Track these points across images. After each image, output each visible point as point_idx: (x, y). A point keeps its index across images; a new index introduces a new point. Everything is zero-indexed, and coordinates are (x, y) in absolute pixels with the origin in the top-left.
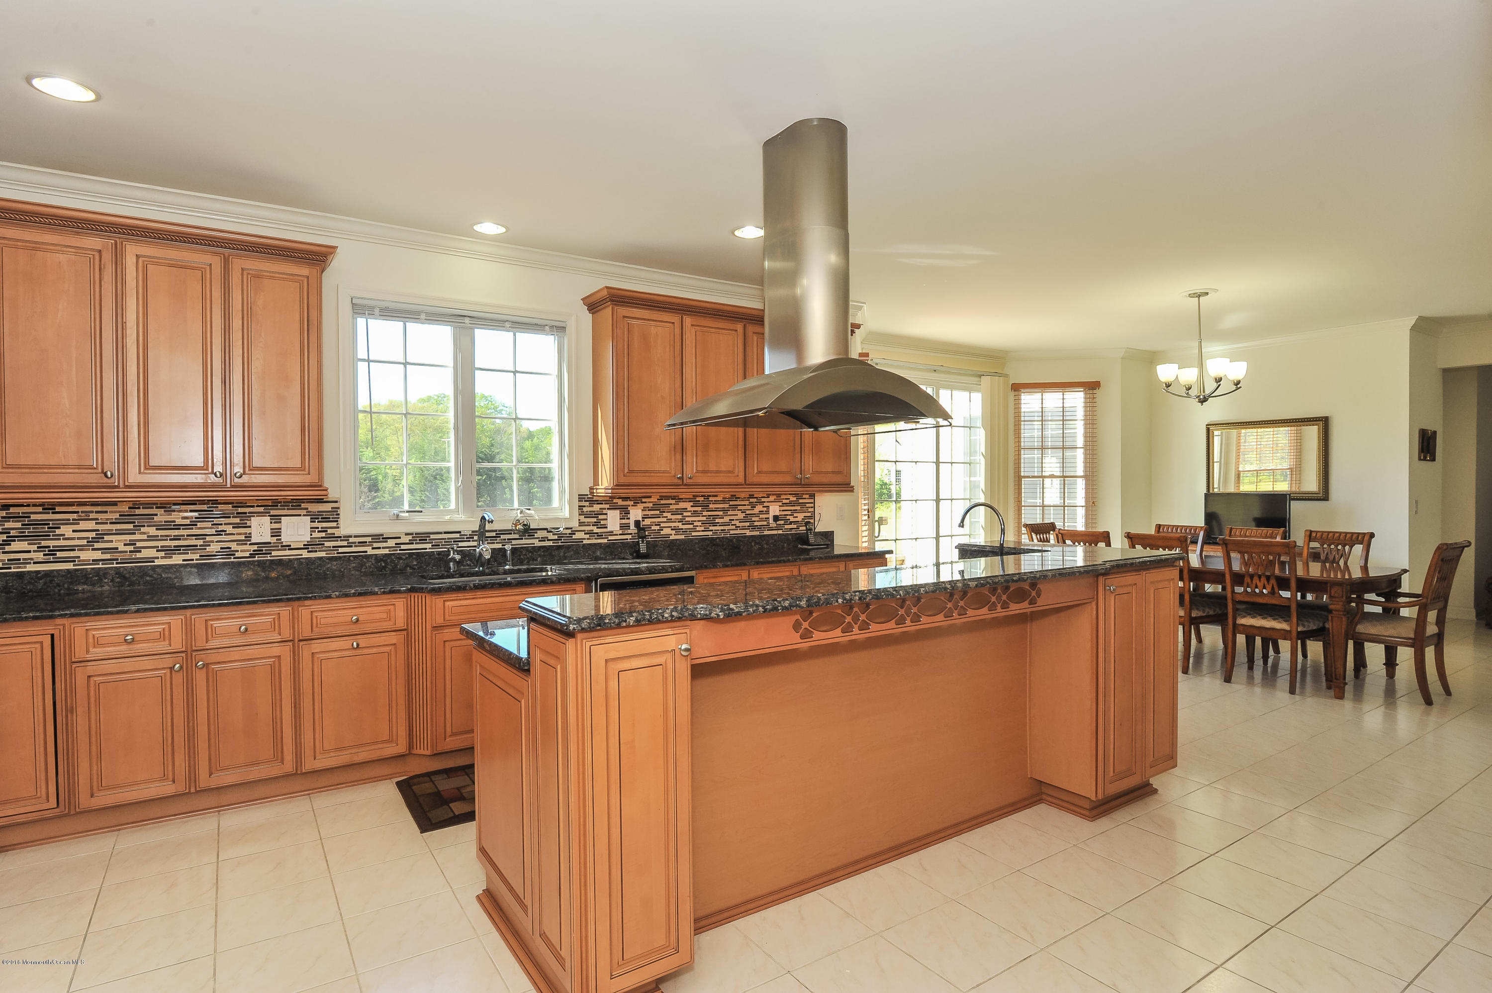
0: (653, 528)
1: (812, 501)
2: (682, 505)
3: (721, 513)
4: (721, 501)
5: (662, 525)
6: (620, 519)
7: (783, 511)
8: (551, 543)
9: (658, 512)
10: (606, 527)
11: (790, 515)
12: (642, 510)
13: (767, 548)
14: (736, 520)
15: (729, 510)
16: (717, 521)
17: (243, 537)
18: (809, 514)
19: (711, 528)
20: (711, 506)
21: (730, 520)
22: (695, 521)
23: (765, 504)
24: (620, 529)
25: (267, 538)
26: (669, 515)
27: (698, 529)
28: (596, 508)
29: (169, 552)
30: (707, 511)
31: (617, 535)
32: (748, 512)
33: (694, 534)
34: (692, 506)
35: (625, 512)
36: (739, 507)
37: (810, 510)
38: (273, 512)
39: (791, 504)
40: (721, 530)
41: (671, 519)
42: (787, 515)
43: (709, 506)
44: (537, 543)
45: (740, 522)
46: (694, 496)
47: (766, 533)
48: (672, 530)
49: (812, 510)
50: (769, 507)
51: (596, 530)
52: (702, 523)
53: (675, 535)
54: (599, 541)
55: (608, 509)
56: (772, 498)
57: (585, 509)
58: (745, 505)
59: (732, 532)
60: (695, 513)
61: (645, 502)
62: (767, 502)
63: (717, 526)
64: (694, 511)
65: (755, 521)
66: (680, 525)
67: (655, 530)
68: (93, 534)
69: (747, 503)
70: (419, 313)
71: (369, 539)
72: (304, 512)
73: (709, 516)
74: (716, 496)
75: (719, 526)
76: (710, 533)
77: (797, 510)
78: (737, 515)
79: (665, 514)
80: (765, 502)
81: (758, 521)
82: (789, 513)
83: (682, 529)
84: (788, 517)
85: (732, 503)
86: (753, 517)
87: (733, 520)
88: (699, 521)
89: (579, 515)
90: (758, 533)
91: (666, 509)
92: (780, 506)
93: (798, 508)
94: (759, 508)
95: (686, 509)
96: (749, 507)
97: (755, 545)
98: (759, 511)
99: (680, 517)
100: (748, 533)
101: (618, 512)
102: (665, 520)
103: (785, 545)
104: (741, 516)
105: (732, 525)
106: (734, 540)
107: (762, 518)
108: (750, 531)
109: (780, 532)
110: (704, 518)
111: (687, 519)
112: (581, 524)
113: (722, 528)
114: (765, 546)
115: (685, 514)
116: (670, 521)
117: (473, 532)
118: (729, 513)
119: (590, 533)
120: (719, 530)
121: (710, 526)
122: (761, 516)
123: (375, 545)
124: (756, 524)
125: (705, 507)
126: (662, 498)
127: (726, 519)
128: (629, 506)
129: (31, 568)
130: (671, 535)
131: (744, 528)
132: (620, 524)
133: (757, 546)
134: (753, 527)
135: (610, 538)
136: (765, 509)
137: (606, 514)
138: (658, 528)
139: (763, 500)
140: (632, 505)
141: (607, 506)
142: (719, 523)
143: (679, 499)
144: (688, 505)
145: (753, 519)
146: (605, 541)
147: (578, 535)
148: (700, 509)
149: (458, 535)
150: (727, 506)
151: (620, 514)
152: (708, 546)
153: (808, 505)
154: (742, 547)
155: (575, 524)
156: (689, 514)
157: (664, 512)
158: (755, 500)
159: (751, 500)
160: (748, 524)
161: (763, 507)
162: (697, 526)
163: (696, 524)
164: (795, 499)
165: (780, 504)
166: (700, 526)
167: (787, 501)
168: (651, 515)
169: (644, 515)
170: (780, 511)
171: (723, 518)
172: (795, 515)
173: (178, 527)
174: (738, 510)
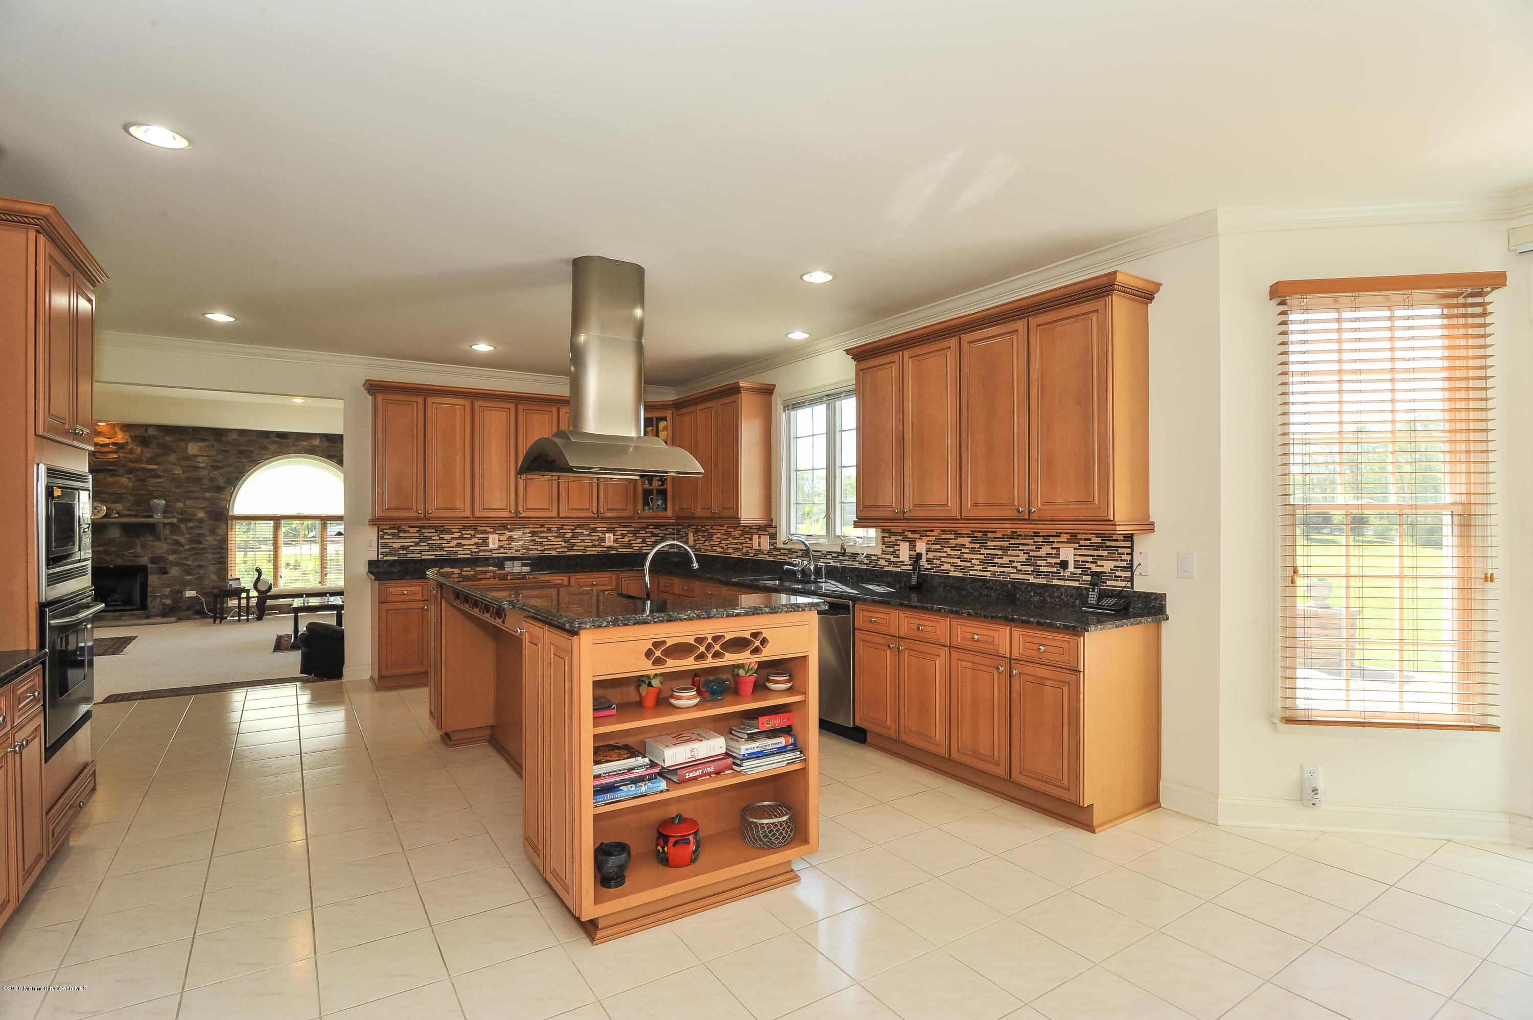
0: (935, 562)
1: (1129, 544)
2: (961, 541)
3: (1000, 552)
4: (1000, 538)
5: (943, 560)
6: (910, 550)
7: (1080, 555)
8: (865, 567)
9: (939, 547)
10: (899, 557)
11: (1091, 562)
12: (926, 544)
13: (1050, 602)
14: (1017, 562)
15: (1009, 550)
16: (996, 560)
17: (750, 545)
18: (1124, 564)
19: (989, 568)
20: (989, 543)
21: (1010, 561)
22: (973, 559)
23: (1054, 545)
24: (910, 560)
25: (758, 548)
26: (948, 550)
27: (976, 567)
28: (893, 539)
29: (735, 550)
30: (985, 549)
31: (907, 565)
32: (1031, 554)
33: (971, 572)
34: (970, 542)
35: (913, 545)
36: (1021, 547)
37: (1124, 557)
38: (760, 533)
39: (1092, 546)
40: (1000, 572)
41: (951, 555)
42: (1087, 562)
43: (987, 543)
44: (858, 566)
45: (1021, 565)
46: (972, 531)
47: (1055, 582)
48: (951, 566)
49: (1129, 558)
50: (1059, 548)
51: (893, 559)
52: (980, 562)
53: (954, 571)
54: (895, 569)
55: (901, 540)
56: (1064, 538)
57: (886, 540)
58: (1028, 545)
59: (1012, 576)
60: (973, 551)
61: (929, 536)
62: (1058, 542)
63: (995, 566)
64: (972, 548)
65: (1041, 566)
66: (959, 563)
67: (937, 564)
68: (719, 540)
69: (1031, 542)
70: (804, 402)
71: (786, 552)
72: (767, 533)
73: (987, 554)
74: (995, 532)
75: (998, 567)
76: (988, 574)
77: (1102, 556)
78: (1018, 556)
79: (945, 549)
80: (1054, 542)
81: (1044, 566)
82: (1090, 559)
83: (961, 566)
84: (1088, 565)
85: (1012, 541)
86: (1039, 560)
87: (1014, 562)
88: (976, 559)
89: (883, 544)
90: (1044, 581)
91: (946, 544)
92: (1075, 549)
93: (1105, 553)
94: (1046, 550)
95: (965, 545)
96: (1034, 548)
97: (1035, 596)
98: (1047, 554)
99: (958, 553)
100: (1032, 579)
101: (908, 543)
102: (945, 554)
103: (1077, 602)
104: (1023, 557)
105: (1013, 567)
106: (1009, 585)
107: (1049, 563)
108: (1034, 578)
109: (1076, 584)
110: (982, 557)
111: (965, 556)
112: (884, 552)
113: (1001, 569)
114: (1048, 599)
115: (964, 550)
116: (949, 556)
117: (827, 552)
118: (1010, 553)
119: (889, 561)
120: (997, 572)
121: (989, 566)
122: (1049, 560)
123: (789, 556)
124: (1042, 569)
125: (983, 544)
126: (944, 532)
127: (1006, 560)
128: (916, 538)
129: (709, 553)
130: (950, 571)
131: (1027, 573)
132: (910, 555)
133: (1038, 597)
134: (1039, 574)
135: (903, 567)
136: (1054, 551)
137: (899, 545)
138: (939, 562)
139: (1051, 539)
140: (919, 538)
141: (901, 538)
142: (997, 563)
143: (958, 535)
144: (966, 541)
145: (1039, 563)
146: (899, 570)
147: (882, 562)
148: (977, 546)
149: (819, 554)
150: (1007, 544)
151: (910, 546)
152: (980, 588)
153: (1121, 550)
154: (1018, 595)
155: (879, 552)
156: (967, 550)
157: (945, 547)
158: (1041, 539)
159: (1036, 539)
160: (1032, 568)
161: (1052, 548)
162: (975, 565)
163: (974, 562)
164: (1099, 540)
165: (1077, 546)
166: (978, 565)
167: (1087, 543)
168: (934, 549)
169: (928, 548)
170: (1075, 555)
171: (1002, 558)
172: (1099, 563)
173: (737, 538)
174: (1019, 550)
